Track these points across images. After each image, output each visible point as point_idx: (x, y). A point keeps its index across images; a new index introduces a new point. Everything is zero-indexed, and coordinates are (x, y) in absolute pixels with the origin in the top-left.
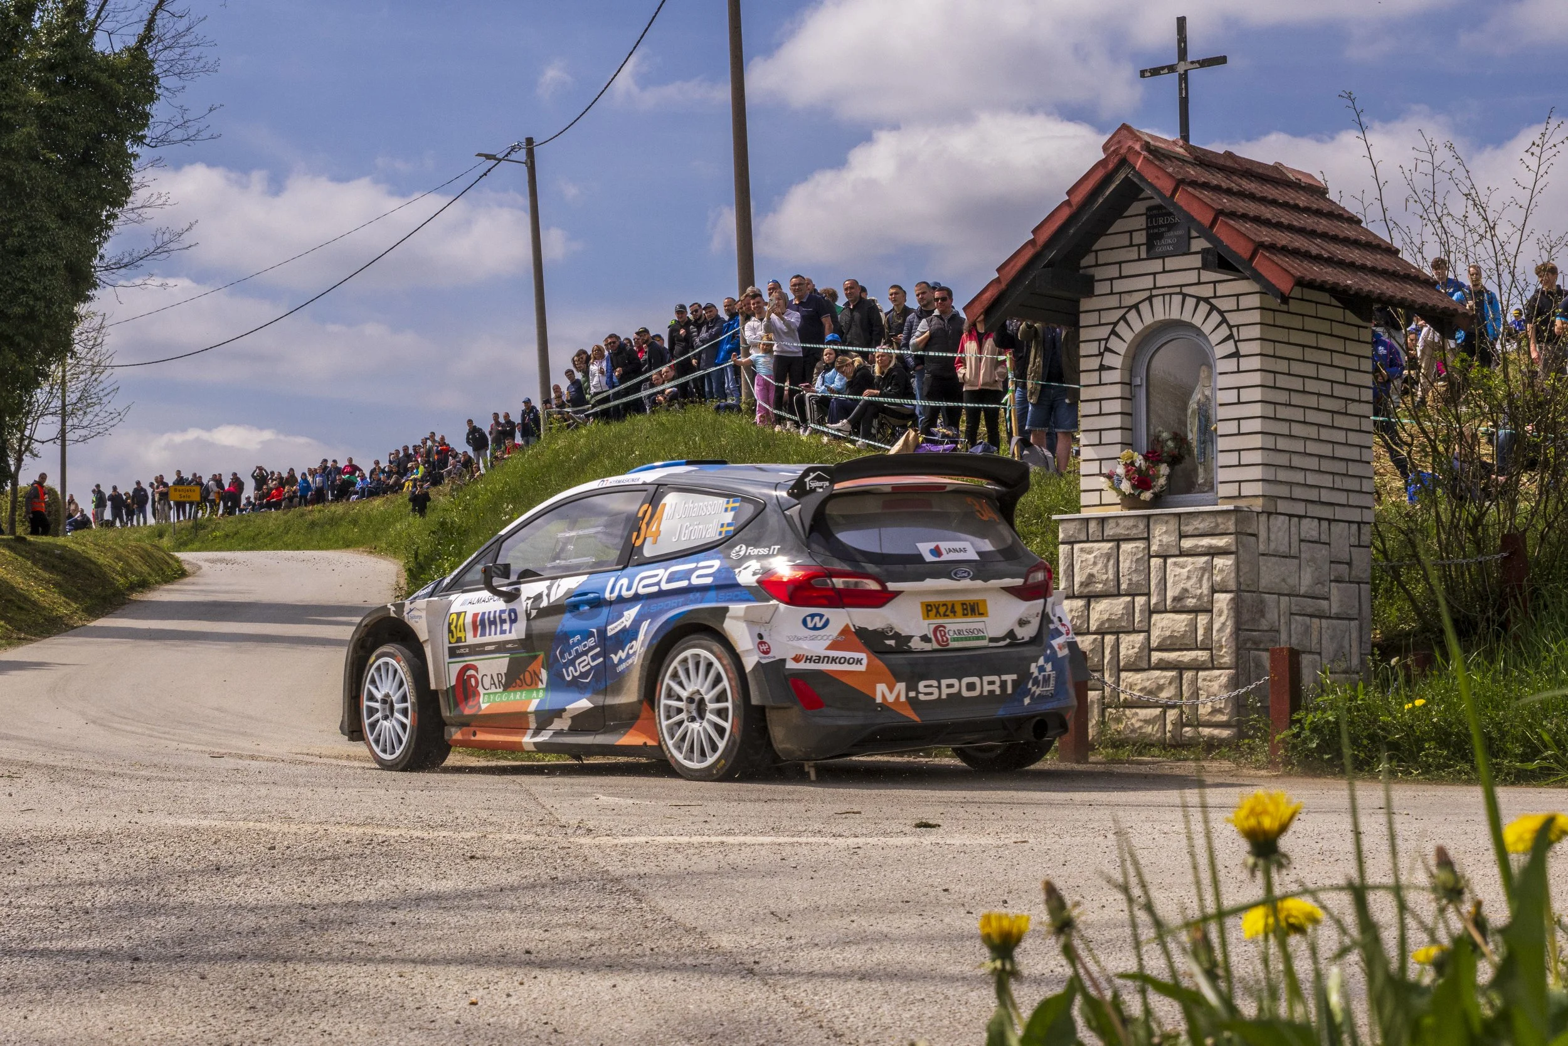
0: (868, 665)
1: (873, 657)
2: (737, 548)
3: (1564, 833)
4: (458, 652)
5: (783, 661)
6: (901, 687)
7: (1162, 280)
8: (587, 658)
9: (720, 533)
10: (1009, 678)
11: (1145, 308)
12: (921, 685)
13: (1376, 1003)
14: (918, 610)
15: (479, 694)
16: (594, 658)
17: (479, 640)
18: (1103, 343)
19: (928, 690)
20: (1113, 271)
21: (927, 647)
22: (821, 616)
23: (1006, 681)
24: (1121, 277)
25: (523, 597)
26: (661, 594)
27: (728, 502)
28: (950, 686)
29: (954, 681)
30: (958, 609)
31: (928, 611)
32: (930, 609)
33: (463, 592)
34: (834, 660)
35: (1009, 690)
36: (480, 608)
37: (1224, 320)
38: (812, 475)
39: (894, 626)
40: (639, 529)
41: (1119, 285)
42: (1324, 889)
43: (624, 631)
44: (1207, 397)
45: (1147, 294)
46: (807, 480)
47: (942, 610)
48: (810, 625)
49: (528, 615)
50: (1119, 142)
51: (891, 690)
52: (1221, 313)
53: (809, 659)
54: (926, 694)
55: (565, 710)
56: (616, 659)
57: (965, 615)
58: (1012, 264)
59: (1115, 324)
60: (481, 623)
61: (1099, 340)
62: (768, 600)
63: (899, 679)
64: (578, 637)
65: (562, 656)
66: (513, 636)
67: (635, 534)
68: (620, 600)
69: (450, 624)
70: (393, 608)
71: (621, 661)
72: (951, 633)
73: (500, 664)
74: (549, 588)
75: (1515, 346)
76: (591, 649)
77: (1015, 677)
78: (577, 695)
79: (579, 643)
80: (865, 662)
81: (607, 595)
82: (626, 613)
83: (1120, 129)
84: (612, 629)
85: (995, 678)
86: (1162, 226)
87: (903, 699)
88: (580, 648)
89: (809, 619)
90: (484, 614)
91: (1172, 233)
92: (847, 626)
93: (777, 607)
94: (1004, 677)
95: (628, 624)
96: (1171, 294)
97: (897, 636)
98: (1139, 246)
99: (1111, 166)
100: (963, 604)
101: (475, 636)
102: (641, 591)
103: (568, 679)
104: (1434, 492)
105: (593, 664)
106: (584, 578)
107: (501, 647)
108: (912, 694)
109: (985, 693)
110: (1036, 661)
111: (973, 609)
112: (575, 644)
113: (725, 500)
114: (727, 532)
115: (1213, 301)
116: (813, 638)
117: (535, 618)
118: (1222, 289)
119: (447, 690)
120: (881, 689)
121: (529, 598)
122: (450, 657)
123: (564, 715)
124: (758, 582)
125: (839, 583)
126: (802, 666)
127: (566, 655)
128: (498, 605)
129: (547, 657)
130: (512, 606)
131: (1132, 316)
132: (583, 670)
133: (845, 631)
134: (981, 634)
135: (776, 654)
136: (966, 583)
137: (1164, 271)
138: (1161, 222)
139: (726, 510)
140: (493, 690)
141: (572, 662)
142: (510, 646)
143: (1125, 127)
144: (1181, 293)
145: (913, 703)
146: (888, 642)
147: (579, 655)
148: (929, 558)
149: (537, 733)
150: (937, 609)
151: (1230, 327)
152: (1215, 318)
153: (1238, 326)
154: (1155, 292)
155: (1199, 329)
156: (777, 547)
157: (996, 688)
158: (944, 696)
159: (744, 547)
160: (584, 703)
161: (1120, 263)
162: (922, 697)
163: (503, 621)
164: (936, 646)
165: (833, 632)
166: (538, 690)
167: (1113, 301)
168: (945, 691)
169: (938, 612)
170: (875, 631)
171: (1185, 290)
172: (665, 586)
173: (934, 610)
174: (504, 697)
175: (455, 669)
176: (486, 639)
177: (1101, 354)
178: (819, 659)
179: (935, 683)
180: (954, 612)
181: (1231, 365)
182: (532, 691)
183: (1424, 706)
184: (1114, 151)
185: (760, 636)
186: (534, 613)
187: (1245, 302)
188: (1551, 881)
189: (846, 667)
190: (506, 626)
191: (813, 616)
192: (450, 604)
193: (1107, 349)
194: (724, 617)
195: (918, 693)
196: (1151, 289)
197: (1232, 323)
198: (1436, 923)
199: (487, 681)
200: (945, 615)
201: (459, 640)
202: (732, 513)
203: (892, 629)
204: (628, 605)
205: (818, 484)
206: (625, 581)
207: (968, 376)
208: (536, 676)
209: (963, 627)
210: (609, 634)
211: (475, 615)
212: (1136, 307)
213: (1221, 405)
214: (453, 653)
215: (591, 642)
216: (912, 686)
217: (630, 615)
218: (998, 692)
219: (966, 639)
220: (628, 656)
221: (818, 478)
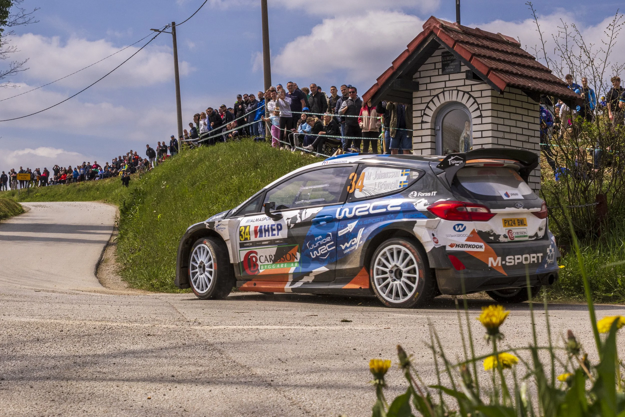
0: (485, 248)
1: (487, 245)
2: (412, 193)
3: (623, 324)
4: (245, 245)
5: (444, 247)
6: (499, 259)
7: (449, 84)
8: (326, 247)
9: (400, 186)
10: (540, 255)
11: (441, 96)
12: (508, 258)
13: (542, 398)
14: (501, 223)
15: (258, 265)
16: (329, 247)
17: (258, 239)
18: (423, 111)
19: (511, 261)
20: (428, 80)
21: (506, 240)
22: (462, 225)
23: (539, 257)
24: (431, 83)
25: (285, 218)
26: (370, 215)
27: (402, 171)
28: (518, 259)
29: (520, 256)
30: (516, 222)
32: (506, 222)
33: (245, 216)
34: (470, 246)
35: (540, 261)
36: (259, 224)
37: (475, 102)
38: (452, 158)
39: (493, 230)
40: (351, 185)
41: (430, 86)
42: (519, 349)
43: (348, 233)
44: (468, 135)
45: (442, 90)
46: (449, 160)
47: (510, 222)
48: (457, 229)
49: (289, 227)
50: (430, 24)
51: (495, 261)
52: (474, 98)
53: (458, 246)
54: (509, 262)
55: (312, 272)
56: (343, 247)
57: (519, 225)
58: (383, 77)
59: (428, 103)
60: (259, 231)
61: (421, 110)
62: (434, 218)
63: (499, 256)
64: (321, 237)
65: (310, 246)
66: (280, 237)
67: (349, 187)
68: (345, 218)
69: (240, 232)
70: (207, 224)
71: (346, 248)
72: (514, 234)
73: (273, 250)
74: (300, 214)
75: (602, 113)
76: (328, 242)
77: (542, 254)
78: (318, 265)
79: (321, 239)
80: (484, 247)
81: (337, 216)
82: (349, 225)
83: (430, 18)
84: (341, 233)
85: (534, 255)
86: (449, 60)
87: (500, 265)
88: (321, 242)
89: (456, 226)
90: (261, 226)
91: (453, 64)
92: (474, 230)
93: (440, 221)
94: (538, 255)
95: (351, 230)
96: (452, 90)
97: (494, 235)
98: (438, 69)
99: (426, 34)
100: (518, 220)
101: (256, 237)
102: (357, 214)
103: (313, 257)
104: (567, 176)
105: (329, 250)
106: (321, 208)
107: (272, 243)
108: (504, 262)
109: (531, 262)
110: (549, 247)
111: (522, 223)
112: (318, 240)
113: (401, 170)
114: (404, 185)
115: (471, 93)
116: (459, 236)
117: (293, 228)
118: (474, 88)
119: (239, 263)
120: (491, 259)
121: (288, 219)
122: (241, 247)
123: (311, 274)
124: (428, 209)
125: (469, 209)
126: (454, 249)
127: (313, 246)
128: (270, 222)
129: (301, 247)
130: (278, 222)
131: (435, 100)
132: (323, 253)
133: (473, 232)
134: (526, 234)
135: (441, 243)
136: (521, 210)
137: (449, 80)
138: (448, 59)
139: (402, 175)
140: (267, 263)
141: (316, 249)
142: (278, 242)
143: (432, 17)
144: (457, 90)
145: (504, 266)
146: (491, 238)
147: (320, 245)
148: (505, 198)
149: (293, 283)
150: (508, 222)
151: (478, 104)
152: (472, 100)
153: (482, 104)
154: (445, 89)
155: (464, 105)
156: (435, 192)
157: (535, 260)
158: (516, 264)
159: (416, 193)
160: (323, 269)
161: (430, 77)
162: (508, 264)
163: (273, 230)
164: (509, 240)
165: (468, 232)
166: (294, 263)
167: (427, 93)
168: (517, 261)
169: (509, 224)
170: (485, 232)
171: (459, 88)
172: (372, 212)
174: (274, 266)
175: (243, 253)
176: (263, 238)
177: (422, 116)
178: (463, 246)
179: (512, 257)
180: (515, 224)
181: (478, 121)
182: (291, 263)
183: (564, 269)
184: (428, 28)
185: (433, 235)
186: (292, 225)
187: (485, 93)
188: (618, 345)
189: (475, 250)
190: (275, 232)
191: (458, 225)
192: (239, 222)
193: (425, 114)
194: (414, 226)
196: (444, 88)
197: (479, 103)
198: (567, 363)
199: (263, 259)
200: (512, 225)
201: (246, 239)
202: (406, 177)
203: (492, 231)
204: (350, 221)
205: (456, 162)
206: (347, 210)
207: (364, 126)
208: (294, 256)
209: (519, 231)
210: (339, 235)
211: (256, 227)
212: (437, 96)
213: (474, 138)
214: (242, 245)
215: (328, 239)
216: (503, 259)
217: (351, 226)
218: (536, 262)
219: (520, 237)
220: (351, 246)
221: (456, 159)
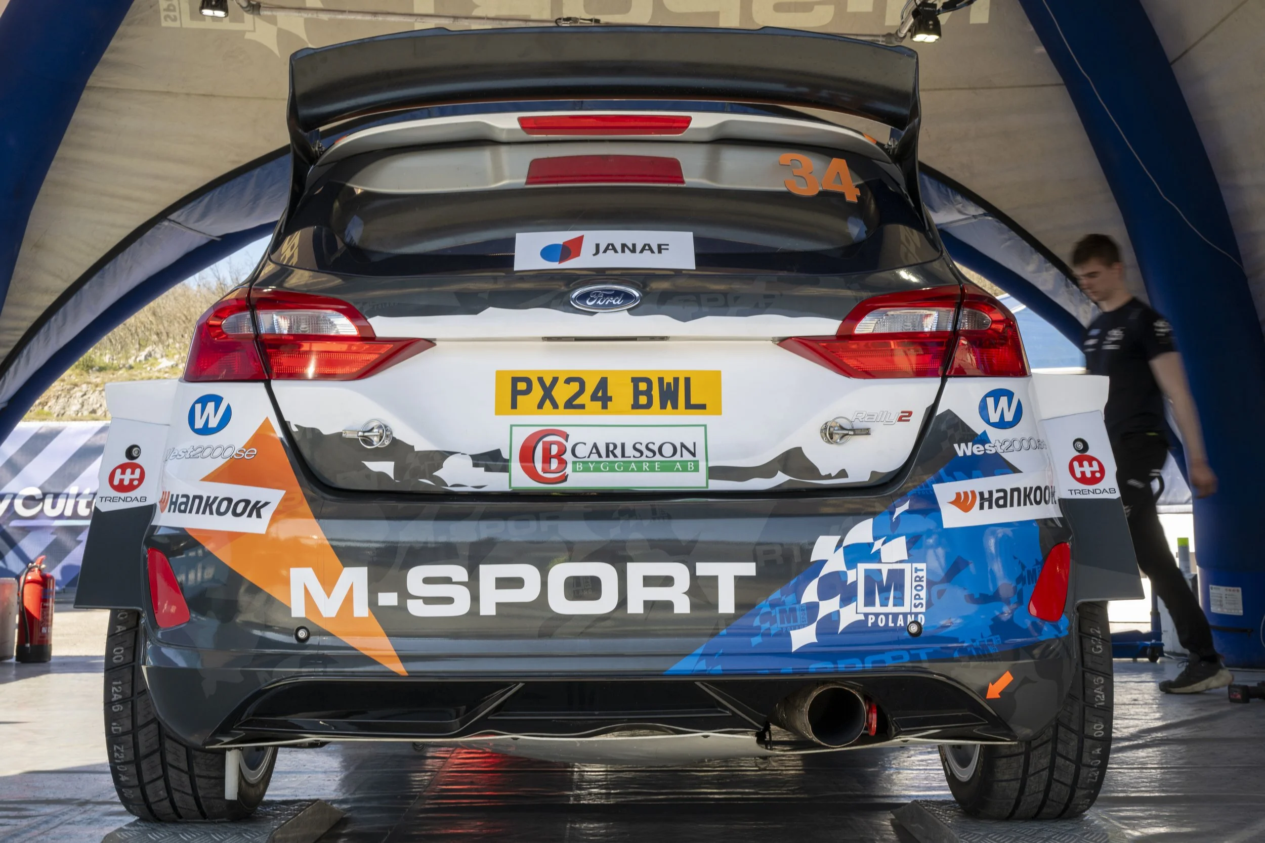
0: (274, 518)
1: (299, 500)
5: (154, 508)
6: (355, 579)
10: (728, 571)
12: (419, 575)
14: (481, 390)
22: (222, 401)
23: (713, 581)
30: (621, 393)
31: (515, 393)
34: (210, 505)
35: (726, 604)
47: (562, 393)
48: (199, 423)
51: (329, 587)
53: (174, 504)
57: (636, 406)
72: (583, 451)
77: (749, 569)
80: (272, 510)
85: (678, 571)
87: (361, 609)
89: (201, 410)
92: (268, 425)
94: (704, 569)
100: (636, 381)
108: (388, 599)
109: (635, 607)
110: (844, 533)
111: (672, 395)
120: (303, 580)
133: (260, 438)
134: (685, 457)
145: (391, 621)
146: (375, 466)
150: (548, 389)
157: (672, 595)
158: (487, 609)
162: (416, 608)
165: (236, 438)
168: (496, 596)
169: (548, 393)
170: (337, 437)
173: (538, 392)
179: (459, 573)
180: (602, 396)
189: (229, 523)
191: (208, 402)
195: (405, 595)
200: (573, 406)
203: (381, 433)
209: (628, 437)
216: (387, 579)
219: (632, 468)
